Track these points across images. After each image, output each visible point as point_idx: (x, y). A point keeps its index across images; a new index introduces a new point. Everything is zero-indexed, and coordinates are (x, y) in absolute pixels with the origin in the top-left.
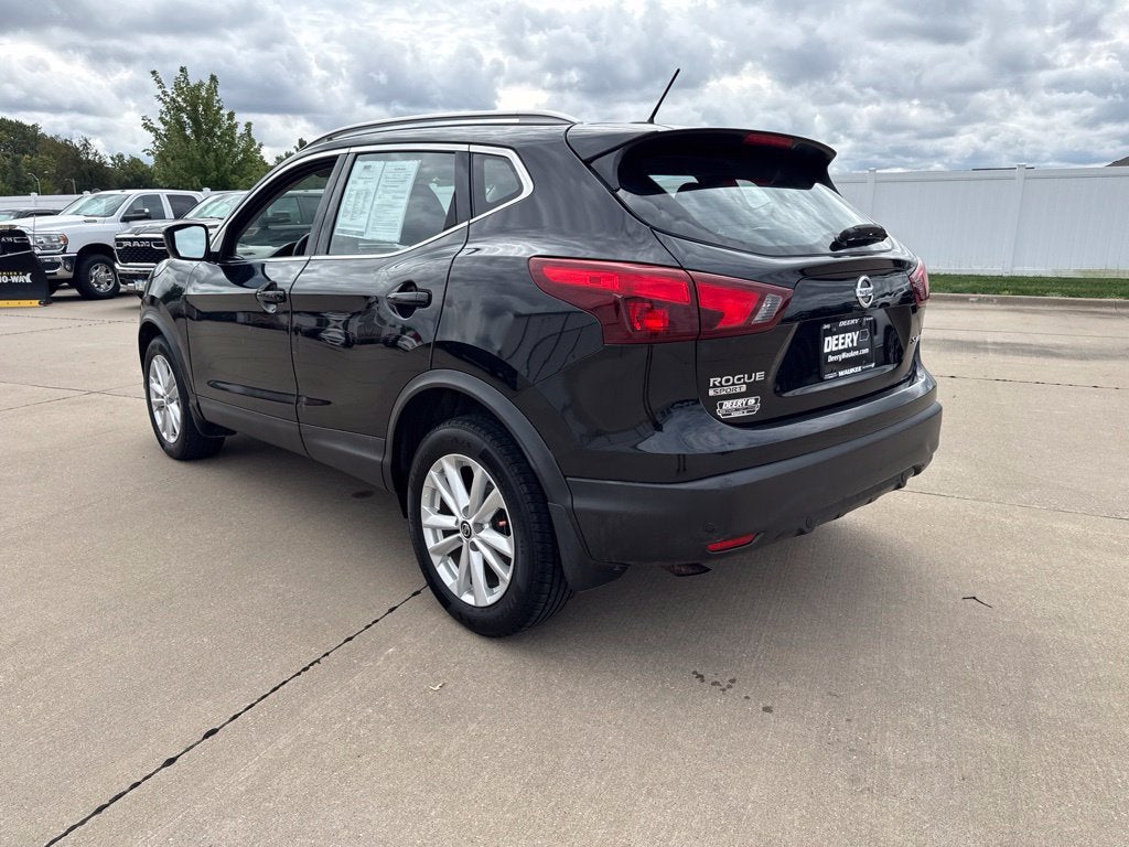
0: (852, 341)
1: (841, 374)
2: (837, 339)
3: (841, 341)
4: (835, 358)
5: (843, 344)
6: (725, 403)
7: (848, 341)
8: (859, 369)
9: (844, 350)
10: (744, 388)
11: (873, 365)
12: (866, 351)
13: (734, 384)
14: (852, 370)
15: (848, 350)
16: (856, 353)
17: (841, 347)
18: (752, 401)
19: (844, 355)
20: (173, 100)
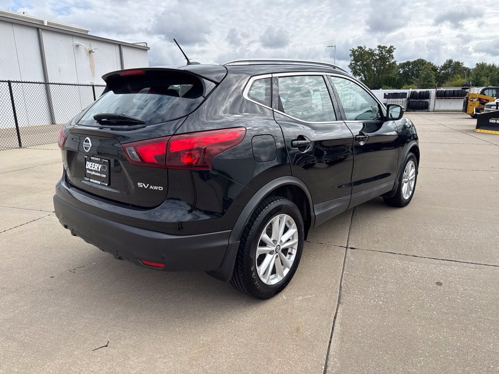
0: (98, 168)
1: (91, 180)
2: (92, 164)
3: (93, 166)
4: (90, 172)
5: (94, 168)
7: (96, 167)
8: (99, 183)
9: (94, 171)
11: (106, 184)
12: (104, 176)
14: (96, 182)
15: (96, 171)
16: (99, 175)
17: (93, 169)
19: (93, 173)
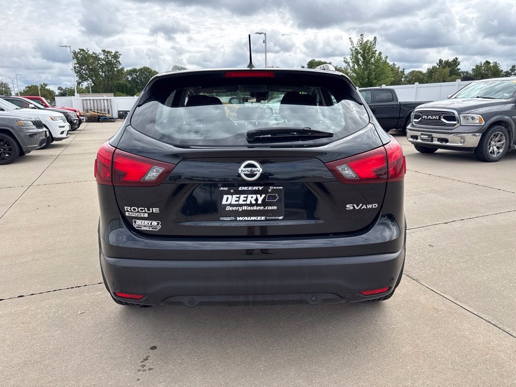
0: (256, 200)
1: (238, 219)
2: (238, 197)
3: (242, 199)
4: (234, 208)
5: (244, 201)
6: (137, 221)
7: (251, 199)
8: (263, 218)
9: (245, 205)
10: (146, 215)
11: (281, 218)
12: (274, 208)
13: (138, 212)
14: (253, 218)
15: (249, 205)
16: (261, 208)
18: (155, 223)
19: (245, 208)
20: (356, 49)
